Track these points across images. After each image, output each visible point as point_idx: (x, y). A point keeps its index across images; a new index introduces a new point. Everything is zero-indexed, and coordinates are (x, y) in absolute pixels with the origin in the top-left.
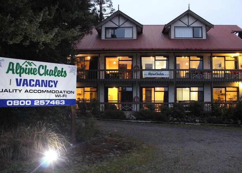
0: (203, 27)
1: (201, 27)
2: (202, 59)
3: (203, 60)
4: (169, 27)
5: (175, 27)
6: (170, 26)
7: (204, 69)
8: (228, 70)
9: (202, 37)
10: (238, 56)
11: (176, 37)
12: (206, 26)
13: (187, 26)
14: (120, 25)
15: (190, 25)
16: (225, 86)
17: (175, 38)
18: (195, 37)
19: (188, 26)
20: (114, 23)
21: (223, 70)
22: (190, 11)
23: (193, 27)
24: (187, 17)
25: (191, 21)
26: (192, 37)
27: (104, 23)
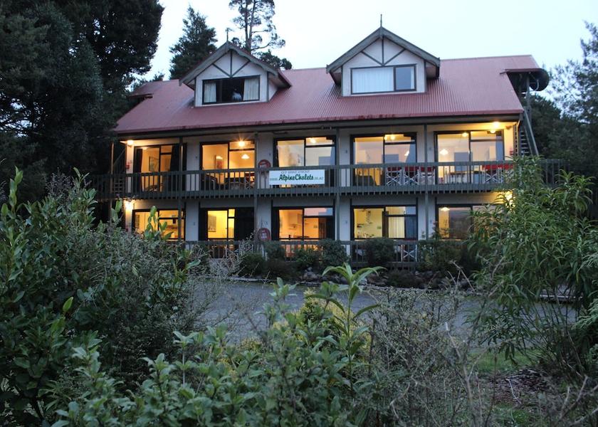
0: (417, 66)
1: (414, 65)
2: (413, 141)
3: (415, 143)
4: (339, 71)
5: (352, 69)
6: (342, 67)
7: (418, 161)
8: (478, 163)
9: (415, 90)
10: (503, 130)
11: (354, 92)
12: (425, 61)
13: (380, 65)
14: (233, 73)
15: (386, 63)
16: (470, 203)
17: (352, 93)
18: (397, 89)
19: (383, 66)
20: (221, 70)
21: (466, 164)
22: (384, 29)
23: (395, 67)
24: (381, 43)
25: (390, 52)
26: (392, 90)
27: (200, 71)
